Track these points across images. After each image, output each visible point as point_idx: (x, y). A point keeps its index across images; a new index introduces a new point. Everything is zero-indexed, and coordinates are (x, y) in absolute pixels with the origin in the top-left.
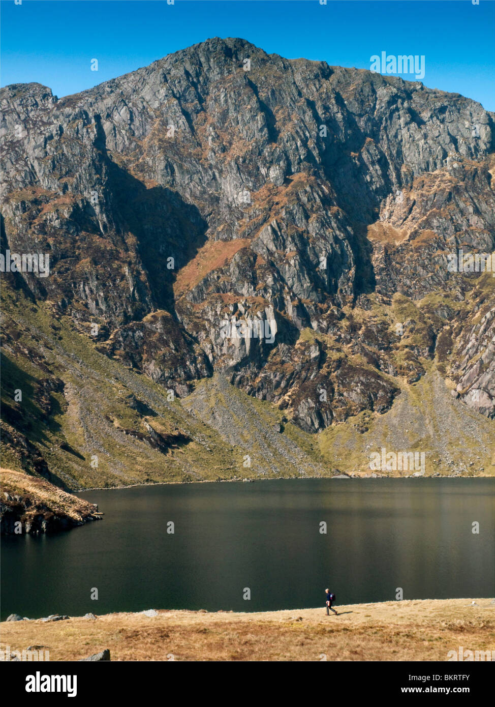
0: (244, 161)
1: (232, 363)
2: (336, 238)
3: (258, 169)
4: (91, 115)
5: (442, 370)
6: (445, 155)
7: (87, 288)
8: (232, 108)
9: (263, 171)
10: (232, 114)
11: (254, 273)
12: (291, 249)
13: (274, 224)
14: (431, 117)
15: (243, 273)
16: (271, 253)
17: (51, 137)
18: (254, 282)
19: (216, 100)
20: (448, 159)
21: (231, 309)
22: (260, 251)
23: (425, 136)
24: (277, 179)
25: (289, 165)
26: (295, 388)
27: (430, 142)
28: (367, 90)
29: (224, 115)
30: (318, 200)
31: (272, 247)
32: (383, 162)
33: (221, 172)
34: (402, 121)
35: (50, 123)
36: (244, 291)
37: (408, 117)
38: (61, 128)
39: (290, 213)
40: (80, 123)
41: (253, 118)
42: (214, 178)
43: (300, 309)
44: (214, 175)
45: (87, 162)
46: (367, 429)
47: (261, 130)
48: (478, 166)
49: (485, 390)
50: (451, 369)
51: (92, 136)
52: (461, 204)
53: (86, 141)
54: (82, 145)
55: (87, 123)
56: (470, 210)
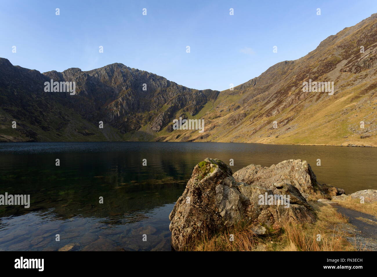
2: (135, 100)
3: (121, 87)
4: (86, 74)
5: (150, 124)
8: (118, 76)
9: (122, 87)
10: (118, 77)
12: (125, 101)
13: (122, 97)
14: (157, 80)
15: (115, 105)
16: (121, 102)
17: (78, 78)
18: (117, 107)
19: (115, 74)
21: (111, 112)
22: (119, 102)
23: (155, 84)
24: (125, 89)
25: (127, 87)
26: (122, 126)
27: (156, 84)
28: (145, 75)
29: (116, 77)
30: (132, 93)
31: (121, 101)
34: (151, 81)
35: (77, 76)
36: (115, 109)
37: (152, 80)
38: (80, 76)
39: (126, 95)
40: (84, 76)
41: (121, 78)
43: (126, 112)
45: (84, 83)
46: (133, 133)
47: (122, 80)
48: (164, 89)
49: (156, 127)
50: (151, 124)
51: (86, 78)
52: (160, 96)
53: (85, 79)
54: (84, 80)
55: (85, 76)
56: (162, 97)
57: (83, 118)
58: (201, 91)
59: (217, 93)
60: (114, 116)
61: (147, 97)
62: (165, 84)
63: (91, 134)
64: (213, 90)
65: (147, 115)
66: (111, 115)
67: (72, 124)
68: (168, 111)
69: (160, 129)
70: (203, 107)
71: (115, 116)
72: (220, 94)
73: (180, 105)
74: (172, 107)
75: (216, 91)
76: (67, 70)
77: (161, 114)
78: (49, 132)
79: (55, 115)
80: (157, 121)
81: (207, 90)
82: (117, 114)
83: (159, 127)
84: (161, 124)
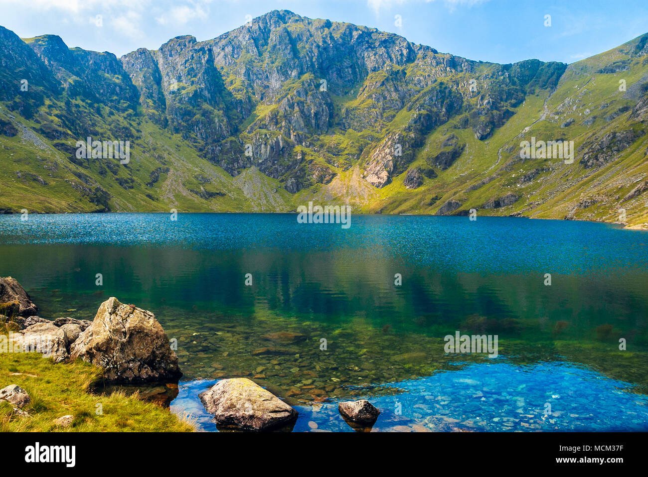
0: (281, 68)
1: (260, 161)
2: (320, 104)
3: (287, 71)
4: (206, 49)
5: (361, 165)
6: (384, 63)
7: (197, 128)
9: (289, 73)
10: (278, 47)
11: (277, 120)
12: (297, 109)
13: (290, 97)
14: (379, 45)
15: (271, 120)
16: (286, 111)
17: (188, 60)
18: (277, 123)
19: (271, 40)
20: (385, 65)
22: (281, 110)
23: (375, 55)
24: (295, 76)
25: (302, 69)
27: (377, 57)
28: (348, 33)
29: (274, 47)
30: (313, 86)
31: (287, 108)
32: (352, 67)
33: (270, 73)
34: (364, 47)
37: (367, 46)
38: (193, 55)
39: (298, 92)
40: (201, 53)
41: (286, 47)
42: (267, 77)
43: (298, 136)
44: (267, 75)
45: (202, 71)
46: (317, 192)
47: (289, 53)
48: (400, 68)
49: (376, 174)
50: (365, 165)
51: (206, 59)
52: (388, 87)
53: (203, 61)
54: (201, 63)
55: (204, 53)
56: (392, 90)
57: (200, 156)
58: (507, 67)
59: (560, 68)
60: (269, 147)
61: (352, 92)
62: (402, 55)
63: (217, 194)
64: (545, 61)
65: (353, 143)
66: (263, 146)
67: (177, 171)
68: (409, 129)
69: (386, 178)
70: (513, 113)
71: (272, 148)
72: (567, 72)
73: (444, 110)
74: (420, 116)
75: (553, 63)
76: (167, 44)
77: (389, 139)
78: (132, 190)
79: (144, 152)
80: (379, 158)
81: (527, 62)
82: (277, 142)
83: (384, 175)
84: (391, 163)
